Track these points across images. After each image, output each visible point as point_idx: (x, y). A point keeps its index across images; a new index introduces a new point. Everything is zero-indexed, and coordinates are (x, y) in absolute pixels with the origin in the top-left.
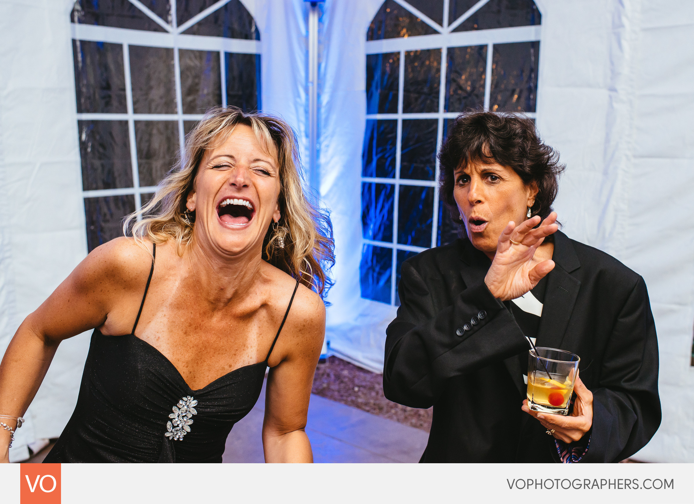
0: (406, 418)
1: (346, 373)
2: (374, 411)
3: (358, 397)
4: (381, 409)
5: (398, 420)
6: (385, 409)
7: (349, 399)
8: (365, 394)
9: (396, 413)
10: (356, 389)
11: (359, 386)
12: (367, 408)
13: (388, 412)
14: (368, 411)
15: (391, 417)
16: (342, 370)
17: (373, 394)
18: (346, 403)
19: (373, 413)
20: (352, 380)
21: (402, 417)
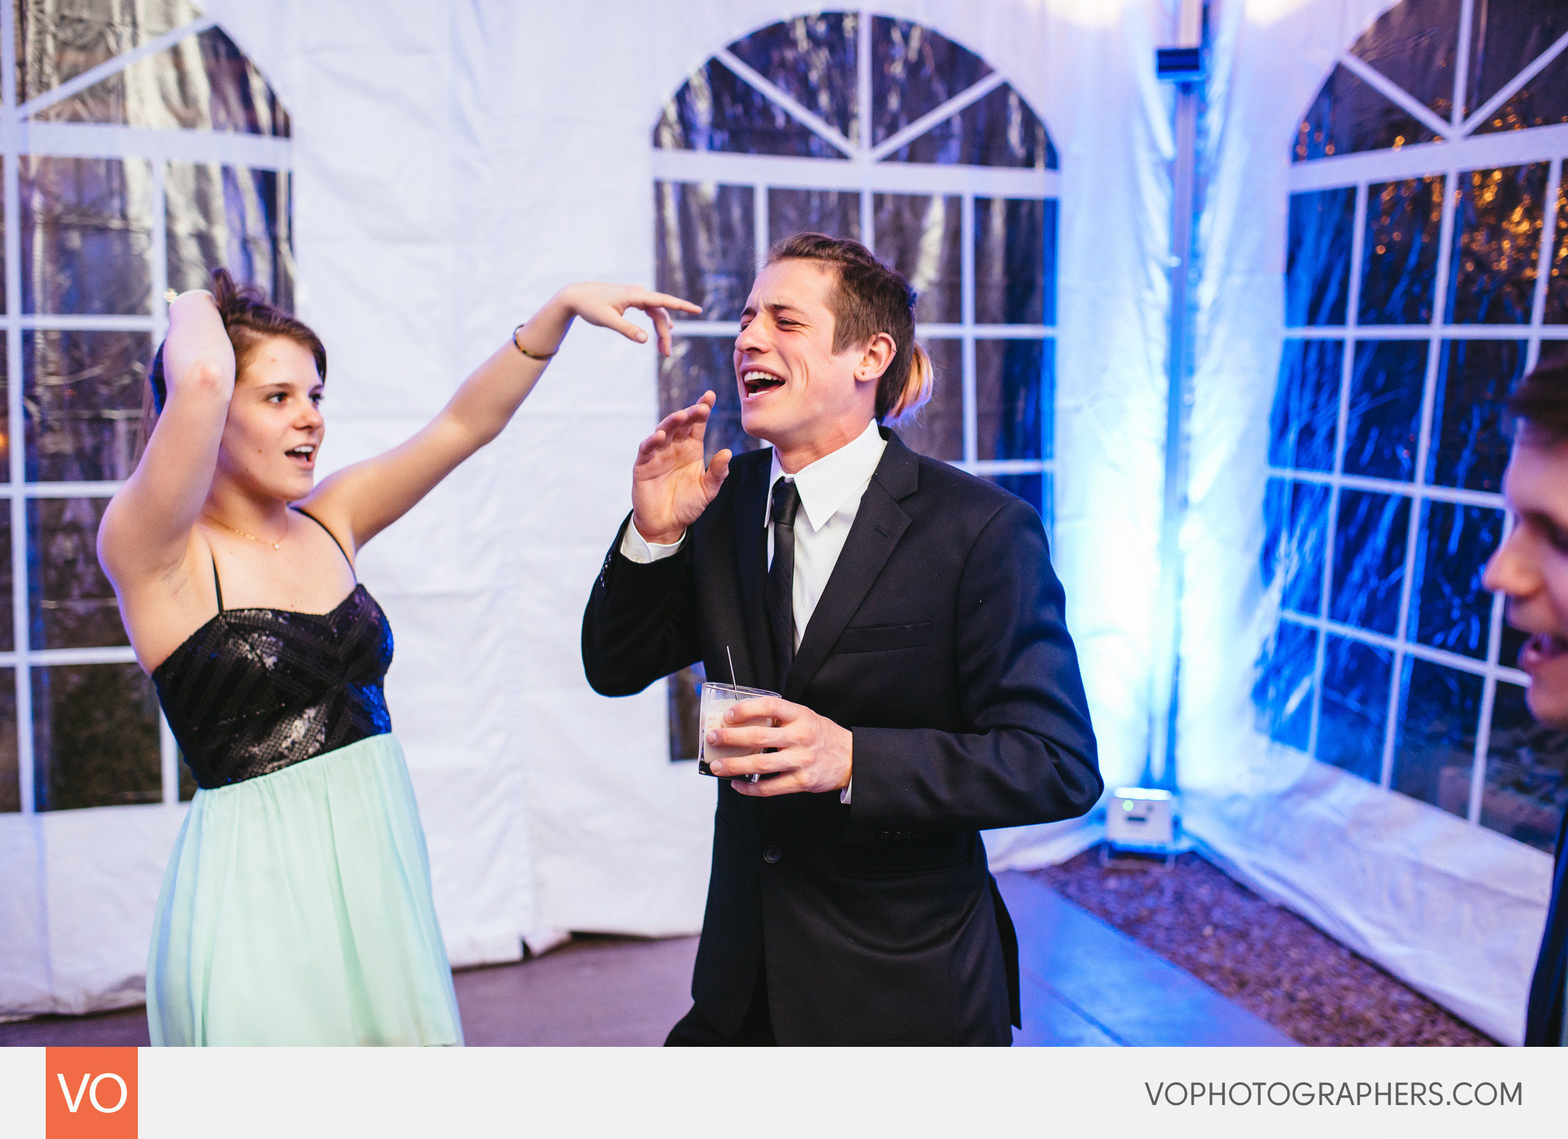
0: (1289, 1016)
1: (1204, 893)
2: (1224, 988)
3: (1203, 948)
4: (1242, 984)
5: (1269, 1018)
6: (1252, 986)
7: (1183, 951)
8: (1221, 945)
9: (1271, 1002)
10: (1208, 931)
11: (1216, 927)
12: (1212, 978)
13: (1254, 994)
14: (1212, 985)
15: (1255, 1008)
16: (1199, 884)
17: (1241, 948)
18: (1174, 959)
19: (1220, 991)
20: (1206, 910)
21: (1280, 1010)
